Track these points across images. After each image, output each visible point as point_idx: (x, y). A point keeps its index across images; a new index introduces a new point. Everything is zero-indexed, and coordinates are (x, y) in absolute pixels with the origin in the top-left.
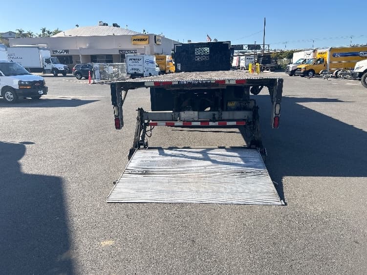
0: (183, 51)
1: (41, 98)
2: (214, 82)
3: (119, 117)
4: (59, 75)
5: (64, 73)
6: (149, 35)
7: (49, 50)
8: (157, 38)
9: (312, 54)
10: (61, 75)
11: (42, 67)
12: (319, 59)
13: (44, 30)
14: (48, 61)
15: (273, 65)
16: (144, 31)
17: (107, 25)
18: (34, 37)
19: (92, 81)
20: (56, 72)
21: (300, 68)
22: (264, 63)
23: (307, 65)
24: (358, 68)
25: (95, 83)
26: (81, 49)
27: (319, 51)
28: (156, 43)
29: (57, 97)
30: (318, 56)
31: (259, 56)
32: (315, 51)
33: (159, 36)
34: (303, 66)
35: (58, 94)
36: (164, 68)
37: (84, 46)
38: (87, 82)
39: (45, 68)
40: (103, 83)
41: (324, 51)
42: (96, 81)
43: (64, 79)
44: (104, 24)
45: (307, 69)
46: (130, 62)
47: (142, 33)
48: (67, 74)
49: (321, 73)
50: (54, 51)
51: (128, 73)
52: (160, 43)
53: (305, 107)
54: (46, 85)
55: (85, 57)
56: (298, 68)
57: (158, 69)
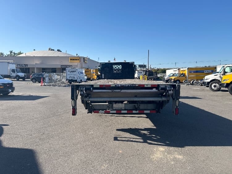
0: (105, 67)
1: (9, 94)
2: (138, 85)
3: (75, 107)
4: (20, 80)
5: (24, 79)
6: (80, 57)
7: (15, 64)
8: (85, 59)
9: (178, 71)
10: (22, 80)
11: (9, 75)
12: (182, 74)
13: (11, 52)
14: (13, 71)
15: (154, 76)
16: (77, 55)
17: (54, 50)
18: (4, 56)
19: (43, 84)
20: (18, 78)
21: (172, 79)
22: (149, 75)
23: (175, 77)
24: (206, 79)
25: (45, 85)
26: (36, 64)
27: (181, 69)
28: (84, 61)
29: (20, 94)
30: (181, 72)
31: (146, 71)
32: (179, 69)
33: (86, 58)
34: (173, 78)
35: (21, 92)
36: (89, 76)
37: (38, 62)
38: (40, 84)
39: (11, 75)
40: (50, 85)
41: (184, 69)
42: (45, 84)
43: (24, 82)
44: (52, 50)
45: (176, 80)
46: (69, 73)
47: (76, 56)
48: (26, 80)
49: (184, 82)
50: (18, 65)
51: (67, 80)
52: (87, 62)
53: (181, 102)
54: (14, 86)
55: (38, 69)
56: (170, 79)
57: (86, 77)
